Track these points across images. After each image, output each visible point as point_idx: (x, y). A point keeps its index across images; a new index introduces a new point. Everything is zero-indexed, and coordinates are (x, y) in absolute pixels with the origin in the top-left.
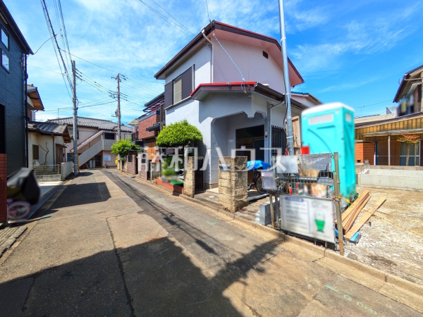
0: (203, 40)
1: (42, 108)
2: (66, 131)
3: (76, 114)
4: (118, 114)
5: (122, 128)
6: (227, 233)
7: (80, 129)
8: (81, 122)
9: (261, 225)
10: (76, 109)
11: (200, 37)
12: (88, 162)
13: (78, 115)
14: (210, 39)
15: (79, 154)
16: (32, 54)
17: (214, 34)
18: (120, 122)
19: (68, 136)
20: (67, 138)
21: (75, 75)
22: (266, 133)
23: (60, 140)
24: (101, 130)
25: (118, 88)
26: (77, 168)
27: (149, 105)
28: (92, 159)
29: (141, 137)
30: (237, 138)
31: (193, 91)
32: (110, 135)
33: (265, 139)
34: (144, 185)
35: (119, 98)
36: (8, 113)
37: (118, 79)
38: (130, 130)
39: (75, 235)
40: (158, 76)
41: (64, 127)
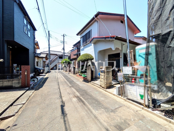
0: (94, 20)
1: (39, 48)
2: (46, 56)
3: (49, 50)
4: (64, 49)
5: (65, 54)
6: (102, 97)
7: (51, 55)
8: (51, 53)
9: (116, 95)
10: (49, 48)
11: (93, 19)
12: (53, 67)
13: (50, 50)
14: (97, 19)
15: (51, 64)
16: (37, 30)
17: (99, 17)
18: (64, 52)
19: (47, 58)
20: (47, 59)
21: (49, 36)
22: (121, 56)
23: (44, 59)
24: (58, 55)
25: (64, 39)
26: (50, 69)
27: (74, 45)
28: (55, 66)
29: (72, 58)
30: (109, 58)
31: (91, 40)
32: (61, 57)
33: (120, 59)
34: (73, 76)
35: (64, 43)
36: (30, 52)
37: (64, 36)
38: (68, 55)
39: (49, 93)
40: (77, 35)
41: (46, 55)
